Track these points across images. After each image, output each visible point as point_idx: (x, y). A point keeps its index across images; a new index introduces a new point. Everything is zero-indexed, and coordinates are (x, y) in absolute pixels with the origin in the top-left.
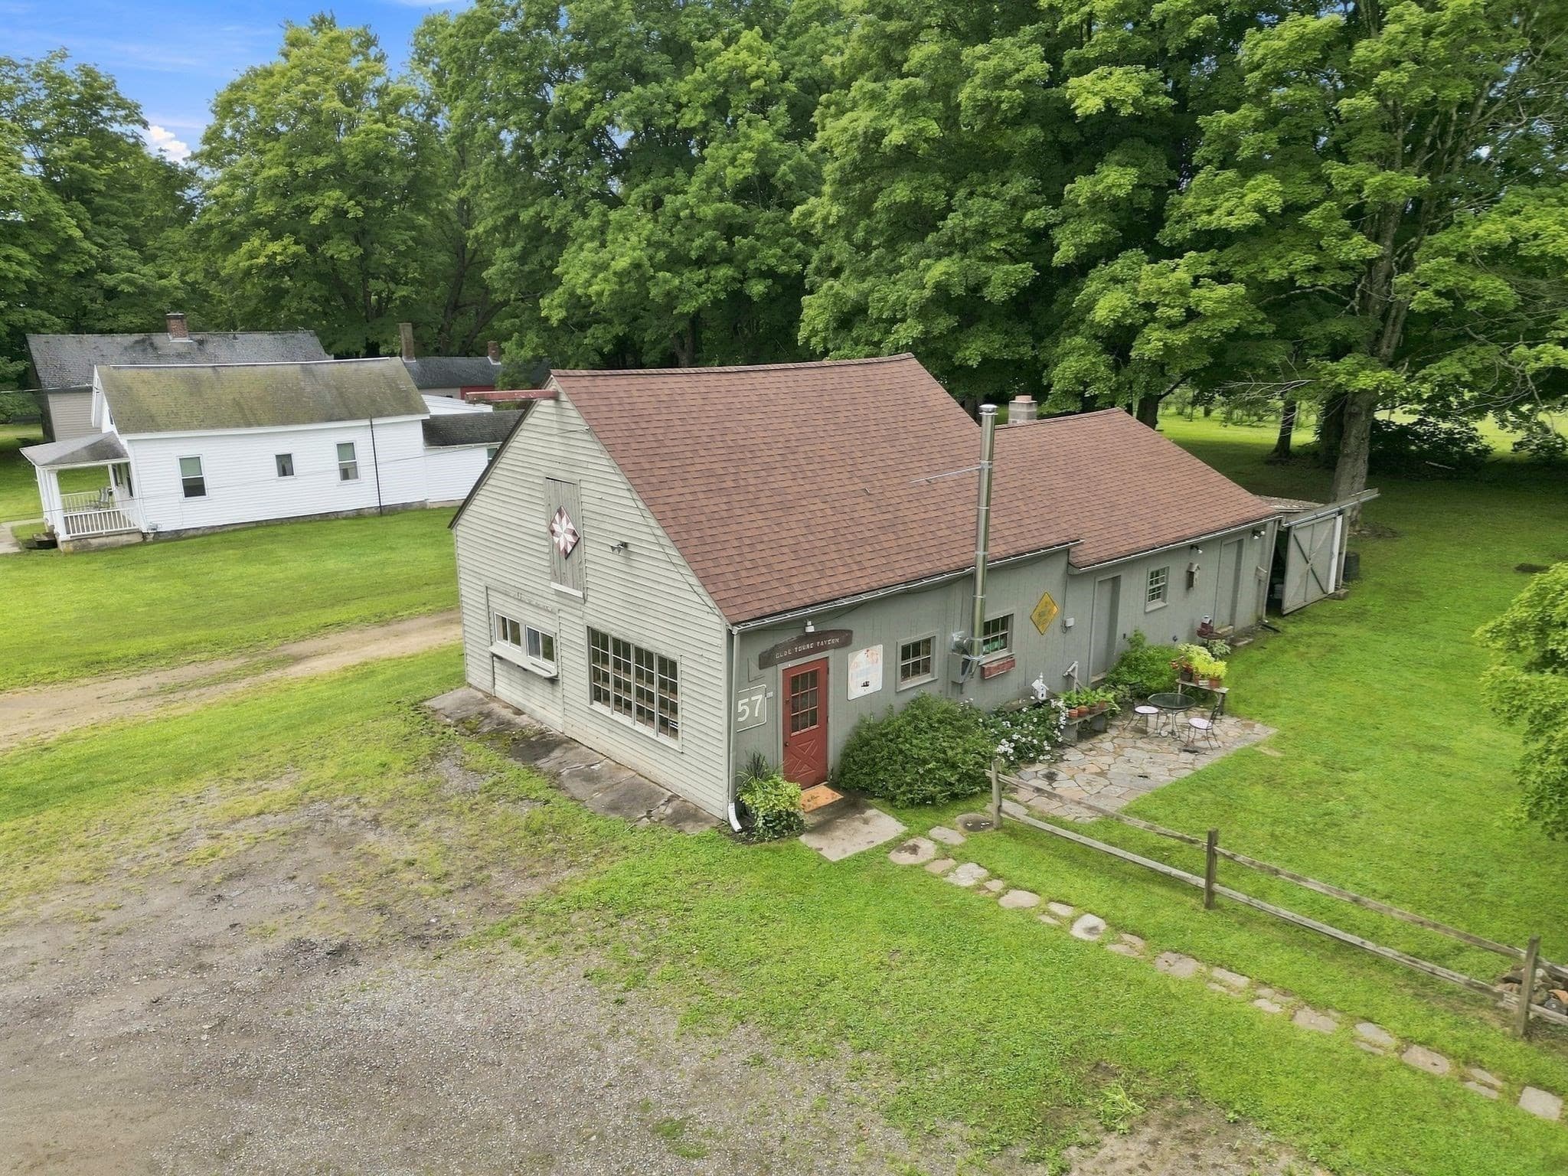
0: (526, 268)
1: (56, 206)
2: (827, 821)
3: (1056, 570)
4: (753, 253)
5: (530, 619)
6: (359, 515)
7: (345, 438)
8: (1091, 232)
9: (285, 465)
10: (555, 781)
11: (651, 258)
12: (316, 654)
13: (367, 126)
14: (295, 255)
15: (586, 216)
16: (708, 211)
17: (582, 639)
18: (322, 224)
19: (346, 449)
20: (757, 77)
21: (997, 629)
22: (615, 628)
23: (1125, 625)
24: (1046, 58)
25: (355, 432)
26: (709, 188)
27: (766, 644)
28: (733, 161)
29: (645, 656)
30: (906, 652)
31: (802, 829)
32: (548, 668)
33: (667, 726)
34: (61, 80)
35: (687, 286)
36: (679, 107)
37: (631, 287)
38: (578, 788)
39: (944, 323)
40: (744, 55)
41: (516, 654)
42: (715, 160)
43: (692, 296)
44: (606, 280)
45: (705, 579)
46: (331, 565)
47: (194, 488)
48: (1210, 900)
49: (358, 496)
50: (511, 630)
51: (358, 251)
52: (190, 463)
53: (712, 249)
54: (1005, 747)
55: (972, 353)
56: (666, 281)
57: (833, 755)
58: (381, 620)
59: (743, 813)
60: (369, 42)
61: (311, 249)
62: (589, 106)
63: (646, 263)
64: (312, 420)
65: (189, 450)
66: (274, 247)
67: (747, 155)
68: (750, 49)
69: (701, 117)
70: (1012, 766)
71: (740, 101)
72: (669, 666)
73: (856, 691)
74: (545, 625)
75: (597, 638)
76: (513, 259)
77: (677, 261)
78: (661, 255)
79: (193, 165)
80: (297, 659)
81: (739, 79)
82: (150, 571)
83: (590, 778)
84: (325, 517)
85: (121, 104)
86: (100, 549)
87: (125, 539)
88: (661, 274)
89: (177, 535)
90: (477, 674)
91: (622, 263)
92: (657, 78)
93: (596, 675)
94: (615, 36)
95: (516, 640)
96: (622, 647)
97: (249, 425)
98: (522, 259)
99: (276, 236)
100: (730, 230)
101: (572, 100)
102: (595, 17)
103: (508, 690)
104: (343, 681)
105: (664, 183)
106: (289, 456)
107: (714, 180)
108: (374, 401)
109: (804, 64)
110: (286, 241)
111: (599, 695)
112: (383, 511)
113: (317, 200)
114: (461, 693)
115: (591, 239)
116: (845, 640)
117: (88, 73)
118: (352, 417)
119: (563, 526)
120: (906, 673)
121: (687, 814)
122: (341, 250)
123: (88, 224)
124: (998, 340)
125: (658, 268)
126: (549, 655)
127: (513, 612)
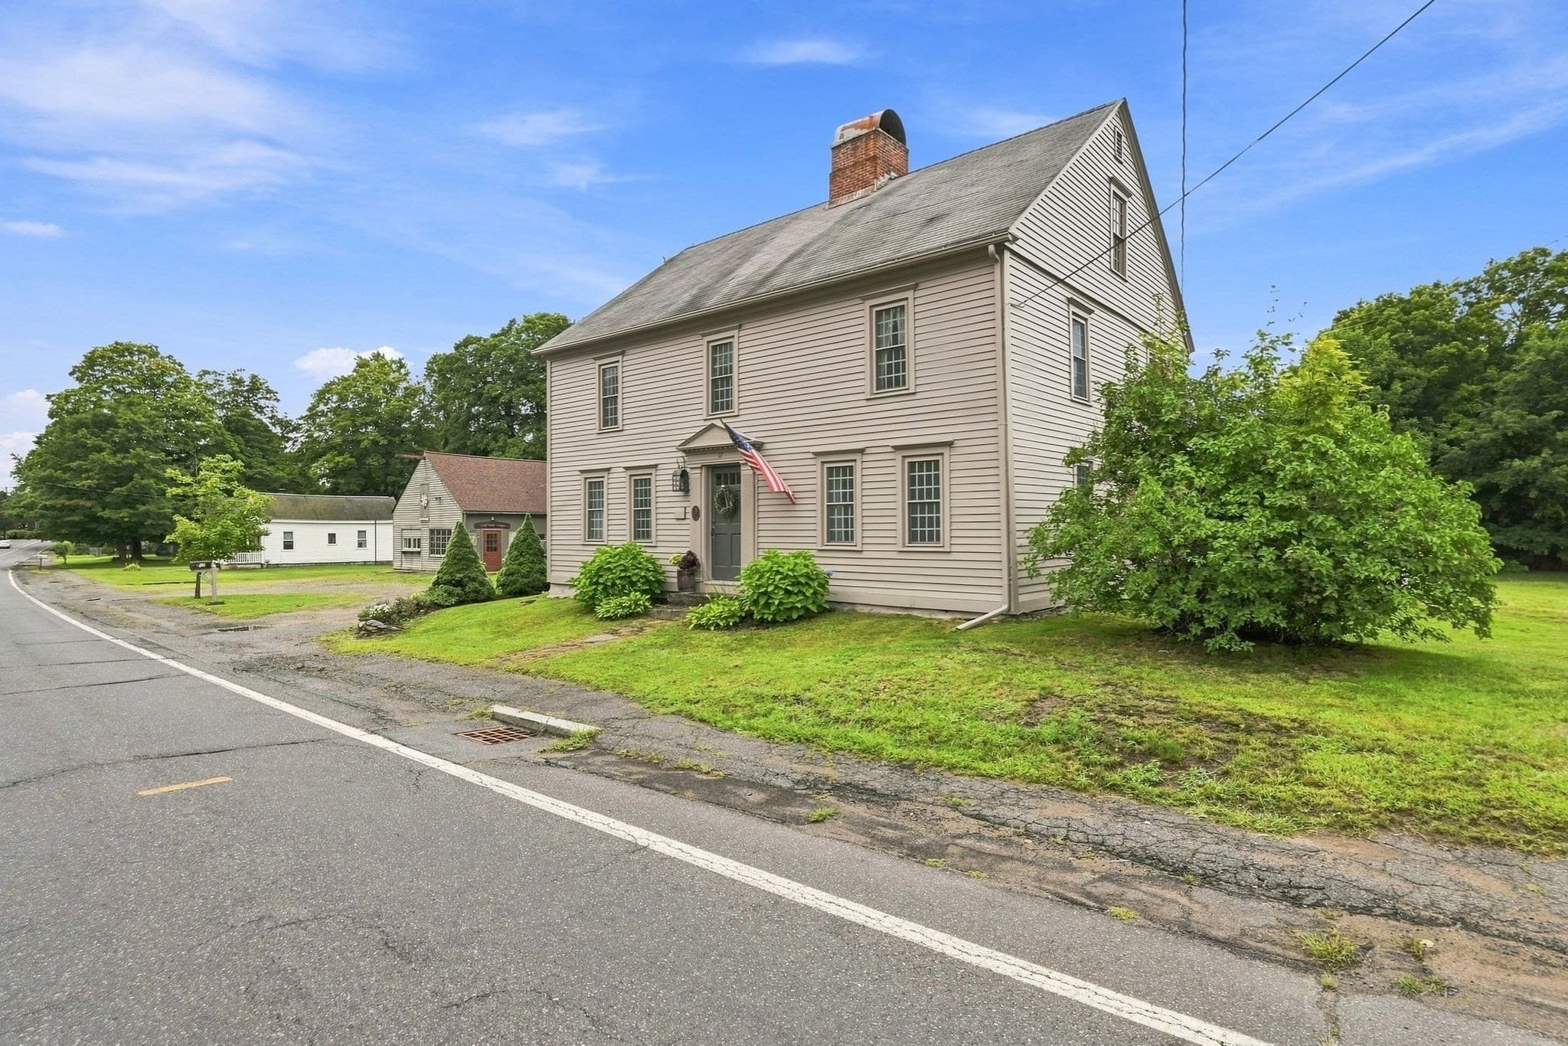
1: (228, 436)
5: (414, 534)
6: (365, 563)
7: (362, 528)
9: (332, 538)
14: (350, 464)
15: (497, 441)
18: (366, 448)
19: (362, 533)
25: (369, 528)
32: (419, 549)
34: (240, 382)
47: (288, 546)
49: (366, 555)
51: (383, 461)
52: (288, 534)
60: (402, 366)
61: (358, 460)
64: (348, 519)
65: (288, 528)
66: (340, 459)
79: (301, 422)
84: (349, 564)
85: (269, 391)
86: (241, 569)
87: (253, 565)
89: (277, 566)
93: (431, 545)
95: (410, 546)
97: (318, 519)
99: (341, 454)
106: (334, 535)
108: (378, 513)
111: (432, 552)
112: (376, 563)
117: (254, 377)
118: (368, 519)
122: (373, 461)
123: (243, 447)
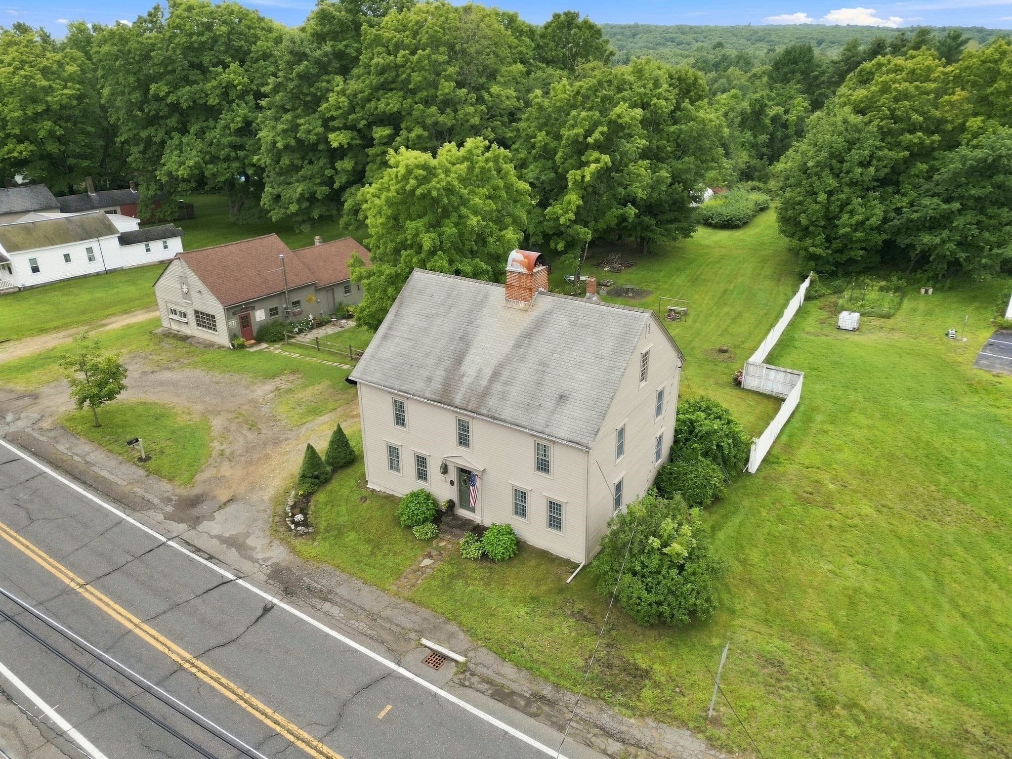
0: (147, 156)
2: (252, 346)
3: (313, 288)
4: (246, 157)
5: (178, 309)
6: (97, 274)
7: (89, 246)
8: (344, 179)
9: (67, 258)
10: (191, 344)
11: (203, 159)
12: (111, 323)
13: (59, 92)
14: (33, 152)
16: (225, 141)
17: (193, 312)
18: (44, 137)
19: (90, 250)
20: (239, 84)
21: (296, 303)
22: (200, 309)
23: (338, 300)
24: (322, 126)
25: (92, 243)
26: (224, 130)
27: (234, 310)
28: (233, 120)
29: (208, 315)
30: (271, 310)
31: (247, 347)
32: (186, 320)
33: (215, 330)
35: (221, 170)
36: (207, 95)
37: (196, 172)
38: (197, 345)
39: (305, 205)
40: (232, 76)
41: (176, 317)
42: (225, 119)
43: (223, 174)
44: (184, 169)
45: (218, 298)
46: (97, 295)
47: (35, 270)
48: (319, 350)
49: (96, 267)
50: (174, 312)
51: (62, 148)
52: (33, 261)
53: (229, 155)
54: (296, 329)
55: (315, 214)
56: (211, 169)
57: (255, 334)
58: (126, 312)
59: (233, 345)
62: (168, 94)
63: (201, 161)
64: (75, 241)
65: (32, 256)
66: (20, 147)
67: (239, 119)
68: (234, 72)
69: (217, 101)
70: (297, 333)
71: (232, 95)
72: (213, 317)
73: (258, 319)
74: (183, 310)
75: (196, 312)
76: (140, 152)
77: (214, 159)
78: (207, 157)
80: (105, 325)
81: (230, 86)
82: (32, 302)
83: (199, 343)
84: (85, 276)
86: (5, 294)
87: (12, 290)
88: (208, 166)
89: (32, 287)
90: (166, 324)
91: (191, 163)
92: (196, 82)
93: (197, 320)
94: (176, 65)
95: (176, 314)
96: (203, 313)
97: (53, 245)
98: (143, 152)
99: (21, 143)
100: (235, 147)
101: (160, 91)
102: (165, 58)
103: (175, 327)
104: (124, 329)
105: (205, 124)
106: (68, 255)
107: (227, 127)
108: (97, 231)
109: (259, 78)
110: (25, 144)
111: (199, 325)
112: (107, 272)
113: (40, 126)
114: (161, 329)
115: (176, 149)
116: (253, 308)
118: (91, 238)
119: (185, 287)
120: (271, 315)
121: (221, 347)
122: (53, 148)
124: (324, 209)
125: (206, 163)
126: (185, 317)
127: (174, 307)
